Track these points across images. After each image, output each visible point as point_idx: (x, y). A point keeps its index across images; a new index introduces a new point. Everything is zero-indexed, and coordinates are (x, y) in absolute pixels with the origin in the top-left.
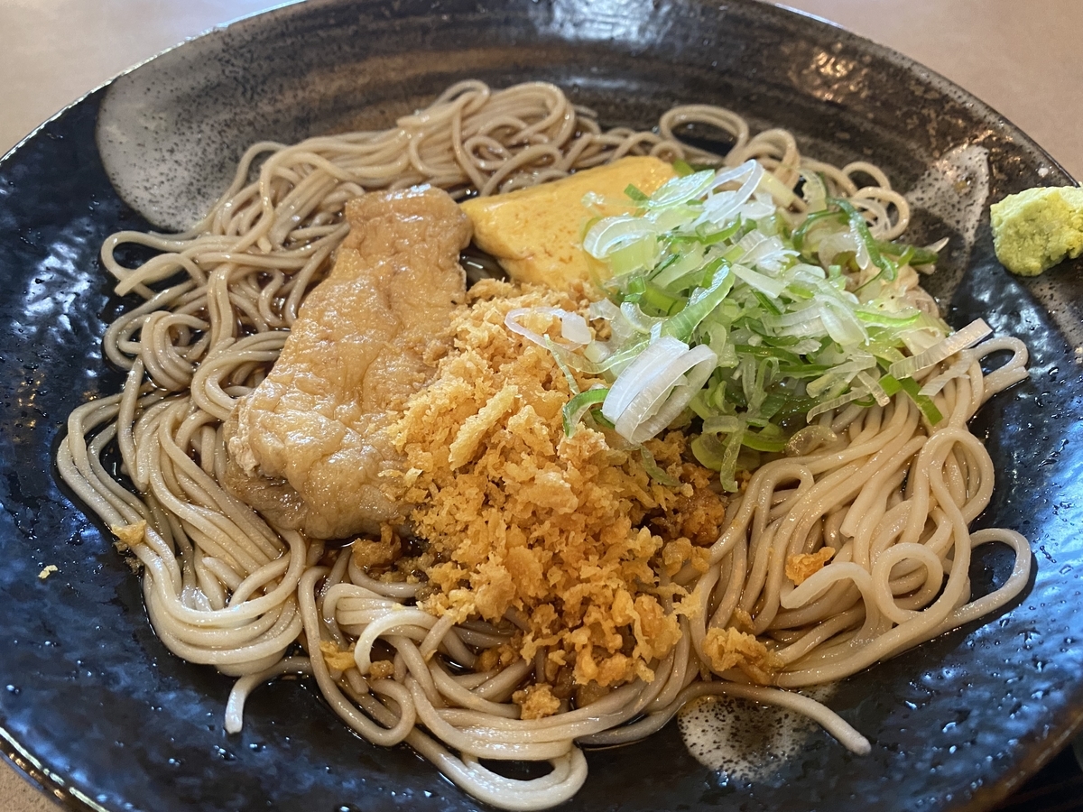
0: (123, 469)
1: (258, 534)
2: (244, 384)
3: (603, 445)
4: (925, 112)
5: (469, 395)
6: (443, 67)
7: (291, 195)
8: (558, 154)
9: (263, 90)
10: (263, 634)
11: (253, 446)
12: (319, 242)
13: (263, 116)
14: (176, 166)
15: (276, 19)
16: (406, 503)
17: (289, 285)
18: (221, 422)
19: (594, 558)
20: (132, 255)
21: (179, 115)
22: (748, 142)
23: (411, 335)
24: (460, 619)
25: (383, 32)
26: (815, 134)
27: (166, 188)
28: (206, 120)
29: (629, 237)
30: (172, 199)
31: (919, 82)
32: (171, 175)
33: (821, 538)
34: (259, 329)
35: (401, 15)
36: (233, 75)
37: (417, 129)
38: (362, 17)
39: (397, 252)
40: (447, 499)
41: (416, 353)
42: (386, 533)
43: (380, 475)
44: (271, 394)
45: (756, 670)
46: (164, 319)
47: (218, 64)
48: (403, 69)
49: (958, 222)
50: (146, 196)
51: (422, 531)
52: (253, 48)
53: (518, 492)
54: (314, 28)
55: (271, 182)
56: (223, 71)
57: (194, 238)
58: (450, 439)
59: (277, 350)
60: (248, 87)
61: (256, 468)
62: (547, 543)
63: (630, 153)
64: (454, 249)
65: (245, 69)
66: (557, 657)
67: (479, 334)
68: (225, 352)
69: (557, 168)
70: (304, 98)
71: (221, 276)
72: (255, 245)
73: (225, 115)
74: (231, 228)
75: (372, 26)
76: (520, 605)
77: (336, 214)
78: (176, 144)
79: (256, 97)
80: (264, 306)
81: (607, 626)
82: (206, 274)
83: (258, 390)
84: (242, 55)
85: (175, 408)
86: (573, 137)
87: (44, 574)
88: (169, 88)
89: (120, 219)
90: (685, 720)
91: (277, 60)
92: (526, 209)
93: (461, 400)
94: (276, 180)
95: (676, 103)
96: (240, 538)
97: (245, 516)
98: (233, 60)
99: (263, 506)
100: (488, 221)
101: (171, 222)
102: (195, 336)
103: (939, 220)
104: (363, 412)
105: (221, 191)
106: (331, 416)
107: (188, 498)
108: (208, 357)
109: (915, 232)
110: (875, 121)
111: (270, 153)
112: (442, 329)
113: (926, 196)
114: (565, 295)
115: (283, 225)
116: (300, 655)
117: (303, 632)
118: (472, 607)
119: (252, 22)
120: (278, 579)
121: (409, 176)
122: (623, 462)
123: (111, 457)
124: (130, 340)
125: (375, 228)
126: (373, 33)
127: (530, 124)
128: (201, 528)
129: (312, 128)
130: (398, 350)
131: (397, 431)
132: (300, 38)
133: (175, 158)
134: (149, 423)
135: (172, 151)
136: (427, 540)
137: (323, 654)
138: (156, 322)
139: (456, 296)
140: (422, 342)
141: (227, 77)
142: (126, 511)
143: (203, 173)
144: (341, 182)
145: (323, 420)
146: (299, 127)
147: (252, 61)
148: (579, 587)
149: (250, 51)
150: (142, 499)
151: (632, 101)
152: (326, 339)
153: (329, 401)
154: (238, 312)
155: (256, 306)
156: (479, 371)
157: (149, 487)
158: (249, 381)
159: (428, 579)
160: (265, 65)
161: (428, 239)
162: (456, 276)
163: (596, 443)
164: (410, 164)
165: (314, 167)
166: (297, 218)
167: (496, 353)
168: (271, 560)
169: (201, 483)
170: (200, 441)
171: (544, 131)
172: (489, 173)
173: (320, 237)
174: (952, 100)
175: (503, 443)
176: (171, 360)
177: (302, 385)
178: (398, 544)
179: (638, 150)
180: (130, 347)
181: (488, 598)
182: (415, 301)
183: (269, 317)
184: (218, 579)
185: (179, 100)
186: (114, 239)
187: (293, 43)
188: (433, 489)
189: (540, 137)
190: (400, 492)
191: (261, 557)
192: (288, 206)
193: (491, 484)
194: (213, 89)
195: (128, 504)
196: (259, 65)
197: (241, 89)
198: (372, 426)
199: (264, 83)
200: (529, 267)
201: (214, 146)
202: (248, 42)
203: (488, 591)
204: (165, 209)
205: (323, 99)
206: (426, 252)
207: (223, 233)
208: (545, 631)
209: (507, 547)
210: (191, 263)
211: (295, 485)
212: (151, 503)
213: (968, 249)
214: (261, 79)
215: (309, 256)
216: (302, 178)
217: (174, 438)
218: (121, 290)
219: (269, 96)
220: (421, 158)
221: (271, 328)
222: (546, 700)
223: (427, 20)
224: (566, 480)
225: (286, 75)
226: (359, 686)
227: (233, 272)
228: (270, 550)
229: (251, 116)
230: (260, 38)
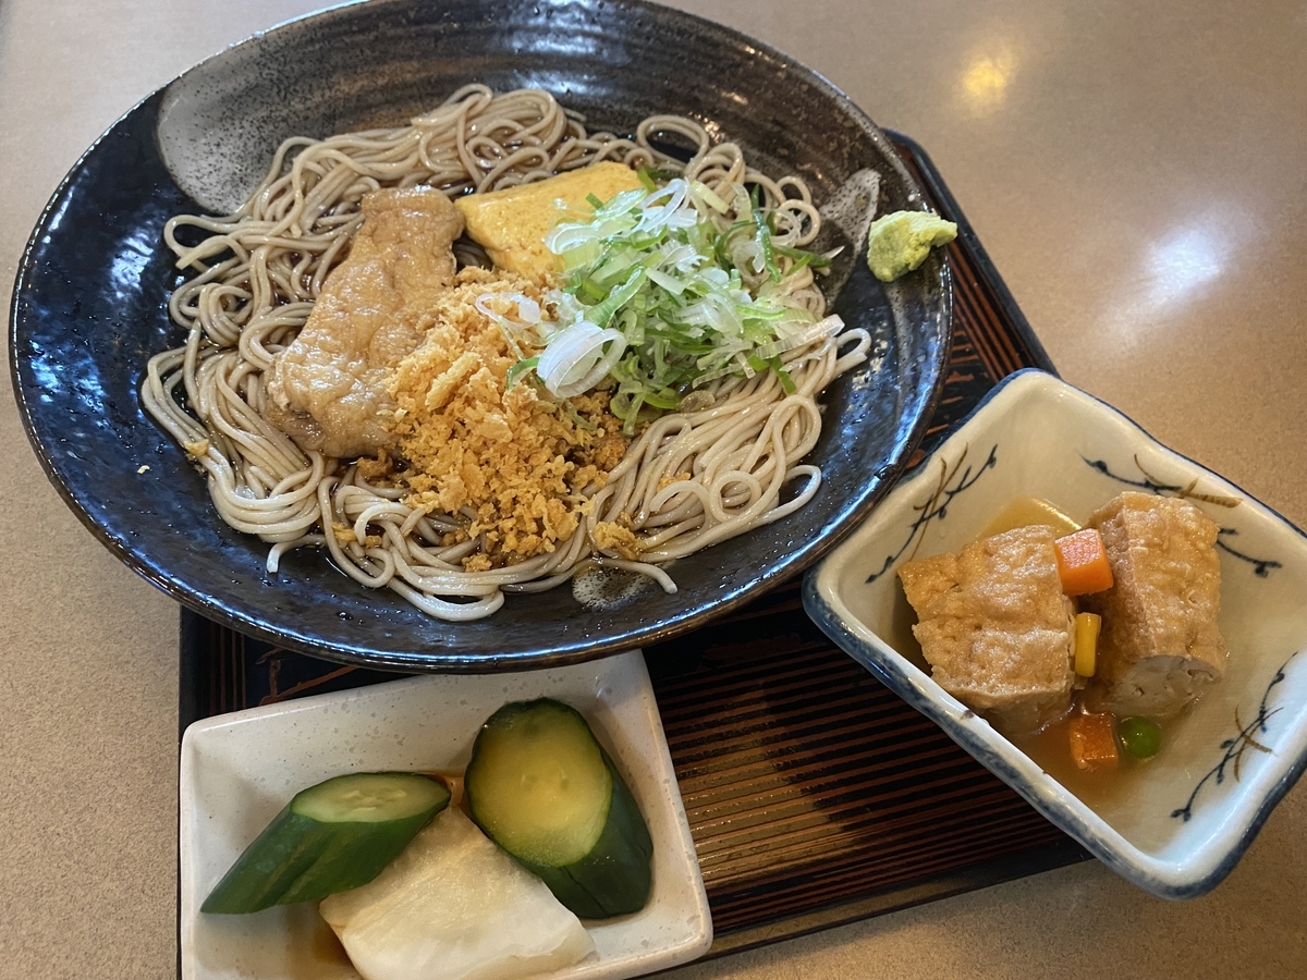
0: (189, 403)
1: (290, 452)
2: (279, 343)
3: (534, 397)
4: (842, 137)
5: (444, 358)
6: (451, 71)
7: (319, 186)
8: (546, 156)
9: (294, 90)
10: (293, 516)
11: (286, 389)
12: (340, 229)
13: (294, 113)
14: (222, 158)
15: (306, 26)
16: (396, 434)
17: (315, 265)
18: (262, 371)
19: (522, 474)
20: (189, 236)
21: (224, 113)
22: (707, 152)
23: (408, 310)
24: (429, 510)
25: (400, 38)
26: (762, 147)
27: (214, 178)
28: (246, 117)
29: (577, 241)
30: (219, 187)
31: (840, 111)
32: (218, 166)
33: (689, 466)
34: (291, 299)
35: (417, 22)
36: (269, 77)
37: (426, 129)
38: (381, 24)
39: (401, 241)
40: (424, 432)
41: (411, 324)
42: (382, 455)
43: (378, 413)
44: (300, 352)
45: (627, 550)
46: (217, 290)
47: (256, 67)
48: (419, 71)
49: (853, 233)
50: (199, 185)
51: (407, 454)
52: (286, 53)
53: (474, 428)
54: (339, 34)
55: (302, 174)
56: (261, 73)
57: (237, 222)
58: (428, 389)
59: (305, 317)
60: (282, 87)
61: (288, 405)
62: (492, 464)
63: (608, 158)
64: (447, 241)
65: (279, 71)
66: (493, 536)
67: (456, 312)
68: (265, 317)
69: (544, 169)
70: (330, 97)
71: (261, 255)
72: (288, 230)
73: (263, 113)
74: (268, 216)
75: (391, 33)
76: (470, 503)
77: (356, 203)
78: (222, 139)
79: (289, 96)
80: (295, 281)
81: (527, 517)
82: (249, 254)
83: (290, 348)
84: (277, 59)
85: (226, 360)
86: (562, 140)
87: (141, 471)
88: (215, 90)
89: (178, 204)
90: (577, 581)
91: (307, 63)
92: (508, 208)
93: (438, 361)
94: (305, 172)
95: (652, 113)
96: (277, 454)
97: (280, 440)
98: (270, 65)
99: (293, 432)
100: (476, 218)
101: (218, 206)
102: (241, 304)
103: (841, 230)
104: (369, 368)
105: (259, 179)
106: (343, 369)
107: (238, 426)
108: (251, 321)
109: (823, 240)
110: (806, 141)
111: (302, 147)
112: (432, 306)
113: (835, 209)
114: (530, 283)
115: (311, 213)
116: (318, 533)
117: (321, 518)
118: (437, 502)
119: (285, 30)
120: (303, 483)
121: (418, 171)
122: (554, 411)
123: (180, 394)
124: (190, 305)
125: (384, 221)
126: (391, 39)
127: (526, 126)
128: (248, 446)
129: (338, 124)
130: (397, 321)
131: (391, 383)
132: (327, 43)
133: (222, 151)
134: (207, 370)
135: (218, 145)
136: (410, 460)
137: (334, 530)
138: (211, 292)
139: (445, 279)
140: (417, 316)
141: (264, 79)
142: (193, 433)
143: (245, 164)
144: (361, 176)
145: (337, 372)
146: (328, 123)
147: (285, 63)
148: (509, 491)
149: (283, 56)
150: (204, 426)
151: (617, 107)
152: (342, 310)
153: (341, 359)
154: (275, 286)
155: (289, 280)
156: (453, 340)
157: (209, 417)
158: (283, 341)
159: (409, 486)
160: (296, 68)
161: (426, 232)
162: (446, 263)
163: (529, 395)
164: (419, 161)
165: (338, 162)
166: (322, 208)
167: (469, 327)
168: (298, 470)
169: (248, 416)
170: (247, 386)
171: (535, 134)
172: (487, 171)
173: (342, 224)
174: (862, 130)
175: (466, 394)
176: (223, 323)
177: (323, 346)
178: (391, 463)
179: (616, 155)
180: (190, 311)
181: (448, 497)
182: (413, 282)
183: (300, 291)
184: (261, 482)
185: (223, 100)
186: (173, 223)
187: (321, 48)
188: (416, 425)
189: (533, 139)
190: (392, 426)
191: (292, 468)
192: (315, 196)
193: (457, 423)
194: (252, 89)
195: (194, 429)
196: (292, 68)
197: (276, 90)
198: (374, 378)
199: (295, 84)
200: (507, 257)
201: (253, 140)
202: (282, 47)
203: (447, 492)
204: (214, 195)
205: (347, 98)
206: (424, 242)
207: (262, 219)
208: (486, 520)
209: (463, 464)
210: (236, 244)
211: (317, 418)
212: (211, 428)
213: (855, 257)
214: (293, 81)
215: (332, 240)
216: (328, 171)
217: (227, 381)
218: (181, 264)
219: (300, 95)
220: (429, 155)
221: (301, 300)
222: (482, 561)
223: (440, 27)
224: (505, 420)
225: (314, 76)
226: (358, 552)
227: (271, 251)
228: (298, 464)
229: (284, 113)
230: (292, 44)
